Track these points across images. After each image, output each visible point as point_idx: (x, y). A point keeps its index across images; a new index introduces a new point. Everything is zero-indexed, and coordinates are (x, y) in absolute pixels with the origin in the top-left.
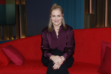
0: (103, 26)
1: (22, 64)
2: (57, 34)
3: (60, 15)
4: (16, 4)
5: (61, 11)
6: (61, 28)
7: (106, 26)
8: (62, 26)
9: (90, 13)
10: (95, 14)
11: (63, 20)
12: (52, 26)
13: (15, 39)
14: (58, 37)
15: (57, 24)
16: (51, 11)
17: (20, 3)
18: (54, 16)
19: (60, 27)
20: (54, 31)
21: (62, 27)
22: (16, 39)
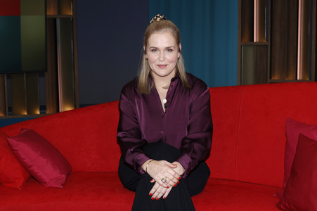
0: (291, 78)
1: (63, 185)
2: (164, 101)
3: (172, 48)
4: (48, 14)
5: (174, 35)
6: (174, 84)
7: (298, 78)
8: (177, 78)
9: (255, 41)
10: (269, 44)
11: (180, 61)
12: (150, 77)
13: (45, 113)
14: (164, 109)
15: (162, 72)
16: (148, 36)
18: (155, 50)
19: (173, 80)
20: (155, 93)
21: (177, 81)
22: (48, 112)
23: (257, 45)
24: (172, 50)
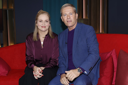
0: (97, 32)
1: (7, 75)
3: (48, 21)
5: (48, 16)
7: (100, 32)
9: (84, 18)
10: (89, 19)
14: (42, 47)
17: (8, 7)
18: (41, 21)
21: (48, 36)
22: (4, 46)
23: (84, 20)
24: (47, 22)
